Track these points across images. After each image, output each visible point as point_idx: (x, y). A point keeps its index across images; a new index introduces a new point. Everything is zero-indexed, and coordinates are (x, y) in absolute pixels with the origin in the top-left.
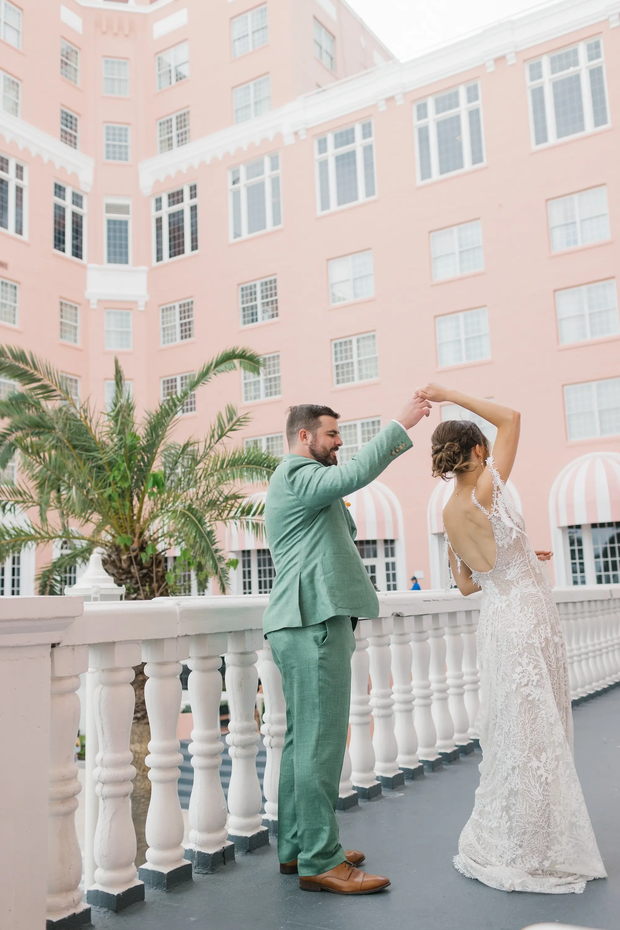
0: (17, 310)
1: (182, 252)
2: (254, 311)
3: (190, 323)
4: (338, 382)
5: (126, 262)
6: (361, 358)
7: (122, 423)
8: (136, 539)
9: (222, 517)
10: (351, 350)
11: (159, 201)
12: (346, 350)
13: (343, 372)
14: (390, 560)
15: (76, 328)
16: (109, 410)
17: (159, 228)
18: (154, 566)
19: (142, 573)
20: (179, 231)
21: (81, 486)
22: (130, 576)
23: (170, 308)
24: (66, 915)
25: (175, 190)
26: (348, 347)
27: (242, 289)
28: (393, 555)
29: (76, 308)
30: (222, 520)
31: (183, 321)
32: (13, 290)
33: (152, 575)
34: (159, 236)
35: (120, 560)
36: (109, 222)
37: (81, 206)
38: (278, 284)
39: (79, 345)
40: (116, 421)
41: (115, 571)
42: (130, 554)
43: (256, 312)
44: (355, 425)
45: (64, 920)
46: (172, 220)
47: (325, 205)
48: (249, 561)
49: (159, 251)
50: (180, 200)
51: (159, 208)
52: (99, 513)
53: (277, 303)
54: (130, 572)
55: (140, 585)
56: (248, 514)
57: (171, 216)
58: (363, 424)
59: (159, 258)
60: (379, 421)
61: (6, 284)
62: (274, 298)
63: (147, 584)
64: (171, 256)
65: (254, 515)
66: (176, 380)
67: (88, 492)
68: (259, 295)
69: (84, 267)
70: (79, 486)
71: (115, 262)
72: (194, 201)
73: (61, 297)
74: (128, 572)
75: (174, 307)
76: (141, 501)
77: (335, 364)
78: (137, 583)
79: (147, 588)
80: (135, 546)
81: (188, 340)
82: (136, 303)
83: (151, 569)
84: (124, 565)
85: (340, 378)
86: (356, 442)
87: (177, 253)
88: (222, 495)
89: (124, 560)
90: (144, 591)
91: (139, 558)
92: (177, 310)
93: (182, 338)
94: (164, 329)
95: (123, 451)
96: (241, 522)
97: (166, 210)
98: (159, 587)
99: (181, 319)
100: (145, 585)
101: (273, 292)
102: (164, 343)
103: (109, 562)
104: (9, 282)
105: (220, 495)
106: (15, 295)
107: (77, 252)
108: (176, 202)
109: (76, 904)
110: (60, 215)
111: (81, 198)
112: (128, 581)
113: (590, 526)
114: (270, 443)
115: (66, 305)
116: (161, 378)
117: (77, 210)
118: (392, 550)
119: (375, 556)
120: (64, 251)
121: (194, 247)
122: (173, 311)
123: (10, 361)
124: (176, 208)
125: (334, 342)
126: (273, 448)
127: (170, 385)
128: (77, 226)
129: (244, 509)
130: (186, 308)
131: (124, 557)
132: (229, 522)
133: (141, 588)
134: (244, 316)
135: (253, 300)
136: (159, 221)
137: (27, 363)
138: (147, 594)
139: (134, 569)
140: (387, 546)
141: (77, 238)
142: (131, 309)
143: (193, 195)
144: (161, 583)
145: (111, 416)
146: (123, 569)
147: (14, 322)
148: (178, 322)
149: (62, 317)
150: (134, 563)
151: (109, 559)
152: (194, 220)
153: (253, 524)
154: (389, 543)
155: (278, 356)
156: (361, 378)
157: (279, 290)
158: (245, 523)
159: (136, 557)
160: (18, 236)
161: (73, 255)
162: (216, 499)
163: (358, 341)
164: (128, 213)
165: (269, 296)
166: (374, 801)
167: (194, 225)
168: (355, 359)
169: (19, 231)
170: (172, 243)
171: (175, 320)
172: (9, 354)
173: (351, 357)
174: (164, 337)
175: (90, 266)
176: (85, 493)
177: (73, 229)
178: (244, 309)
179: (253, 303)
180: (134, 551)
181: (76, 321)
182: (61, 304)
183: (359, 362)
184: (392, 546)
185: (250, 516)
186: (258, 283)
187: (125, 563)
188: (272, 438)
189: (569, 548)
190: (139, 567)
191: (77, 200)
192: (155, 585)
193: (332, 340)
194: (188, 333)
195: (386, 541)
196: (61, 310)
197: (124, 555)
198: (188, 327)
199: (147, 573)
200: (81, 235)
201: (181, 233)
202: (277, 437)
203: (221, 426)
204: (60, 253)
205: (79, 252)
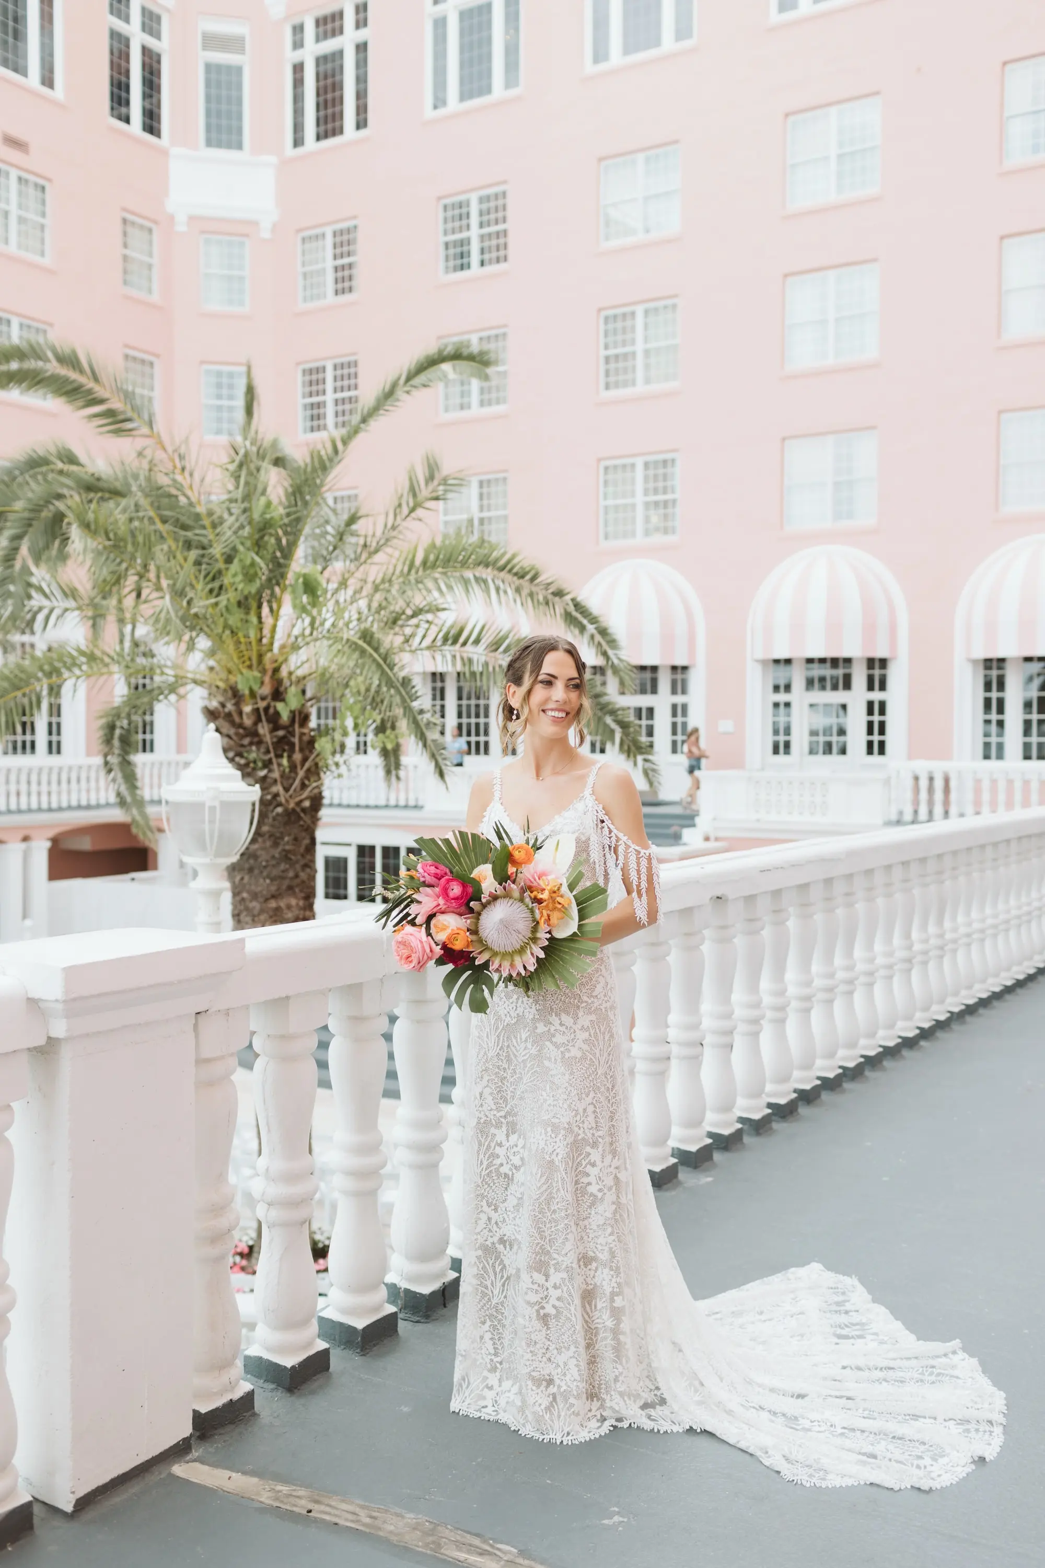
0: (47, 231)
1: (337, 131)
2: (465, 248)
3: (350, 266)
4: (607, 387)
5: (239, 146)
6: (649, 346)
7: (247, 483)
8: (267, 679)
9: (410, 646)
10: (633, 328)
11: (298, 29)
12: (624, 330)
13: (617, 370)
14: (679, 699)
15: (150, 267)
16: (225, 459)
17: (298, 82)
18: (297, 726)
19: (276, 736)
20: (334, 90)
21: (179, 594)
22: (256, 740)
23: (317, 237)
24: (218, 1403)
25: (328, 10)
26: (629, 323)
27: (445, 207)
28: (684, 692)
29: (150, 231)
30: (411, 651)
31: (340, 262)
32: (39, 194)
33: (292, 739)
34: (298, 99)
35: (240, 713)
36: (208, 67)
37: (158, 36)
38: (510, 201)
39: (155, 297)
40: (237, 478)
41: (232, 731)
42: (256, 703)
43: (469, 252)
44: (633, 466)
45: (217, 1409)
46: (322, 69)
47: (600, 55)
48: (442, 691)
49: (298, 128)
50: (337, 32)
51: (298, 44)
52: (208, 636)
53: (505, 236)
54: (255, 734)
55: (272, 755)
56: (455, 642)
57: (321, 60)
58: (646, 465)
59: (298, 142)
60: (673, 461)
61: (27, 181)
62: (500, 227)
63: (285, 755)
64: (318, 138)
65: (464, 644)
66: (324, 368)
67: (189, 603)
68: (474, 220)
69: (165, 153)
70: (176, 593)
71: (219, 145)
72: (363, 34)
73: (125, 210)
74: (253, 733)
75: (324, 235)
76: (274, 613)
77: (603, 353)
78: (268, 752)
79: (285, 761)
80: (266, 690)
81: (347, 298)
82: (255, 224)
83: (291, 729)
84: (248, 722)
85: (612, 379)
86: (633, 494)
87: (329, 133)
88: (411, 605)
89: (247, 714)
90: (279, 765)
91: (271, 711)
92: (329, 240)
93: (336, 293)
94: (305, 275)
95: (247, 531)
96: (444, 656)
97: (312, 50)
98: (305, 760)
99: (335, 258)
100: (281, 756)
101: (500, 215)
102: (305, 300)
103: (222, 715)
104: (32, 178)
105: (408, 605)
106: (43, 202)
107: (152, 124)
108: (329, 33)
109: (232, 1386)
110: (120, 51)
111: (158, 19)
112: (254, 748)
113: (1021, 660)
114: (485, 490)
115: (133, 223)
116: (298, 364)
117: (151, 42)
118: (684, 682)
119: (654, 691)
120: (127, 120)
121: (361, 124)
122: (320, 243)
123: (53, 367)
124: (330, 45)
125: (604, 313)
126: (489, 497)
127: (314, 377)
128: (151, 73)
129: (447, 633)
130: (345, 238)
131: (247, 709)
132: (422, 655)
133: (274, 760)
134: (447, 258)
135: (465, 228)
136: (298, 69)
137: (82, 371)
138: (284, 771)
139: (264, 729)
140: (675, 677)
141: (151, 96)
142: (247, 235)
143: (361, 23)
144: (307, 753)
145: (227, 470)
146: (245, 729)
147: (43, 254)
148: (330, 263)
149: (125, 246)
150: (263, 718)
151: (221, 709)
152: (362, 71)
153: (462, 659)
154: (679, 671)
155: (504, 335)
156: (647, 381)
157: (509, 213)
158: (449, 658)
159: (267, 709)
160: (45, 90)
161: (144, 129)
162: (401, 612)
163: (646, 312)
164: (241, 50)
165: (493, 222)
166: (667, 1190)
167: (362, 80)
168: (639, 347)
169: (48, 81)
170: (322, 113)
171: (324, 260)
172: (50, 355)
173: (633, 342)
174: (305, 288)
175: (174, 151)
176: (185, 603)
177: (144, 78)
178: (447, 245)
179: (464, 235)
180: (263, 699)
181: (150, 255)
182: (125, 221)
183: (647, 353)
184: (684, 676)
185: (458, 645)
186: (474, 198)
187: (248, 718)
188: (489, 481)
189: (981, 694)
190: (271, 726)
191: (151, 22)
192: (297, 756)
193: (600, 310)
194: (347, 284)
195: (674, 668)
196: (125, 234)
197: (247, 705)
198: (346, 273)
199: (284, 737)
200: (159, 92)
201: (337, 94)
202: (497, 480)
203: (413, 491)
204: (121, 125)
205: (155, 124)
